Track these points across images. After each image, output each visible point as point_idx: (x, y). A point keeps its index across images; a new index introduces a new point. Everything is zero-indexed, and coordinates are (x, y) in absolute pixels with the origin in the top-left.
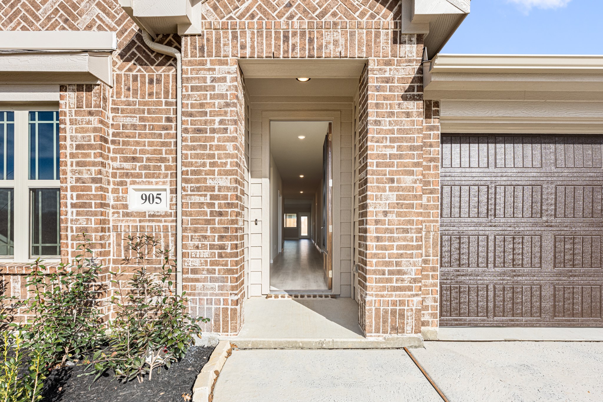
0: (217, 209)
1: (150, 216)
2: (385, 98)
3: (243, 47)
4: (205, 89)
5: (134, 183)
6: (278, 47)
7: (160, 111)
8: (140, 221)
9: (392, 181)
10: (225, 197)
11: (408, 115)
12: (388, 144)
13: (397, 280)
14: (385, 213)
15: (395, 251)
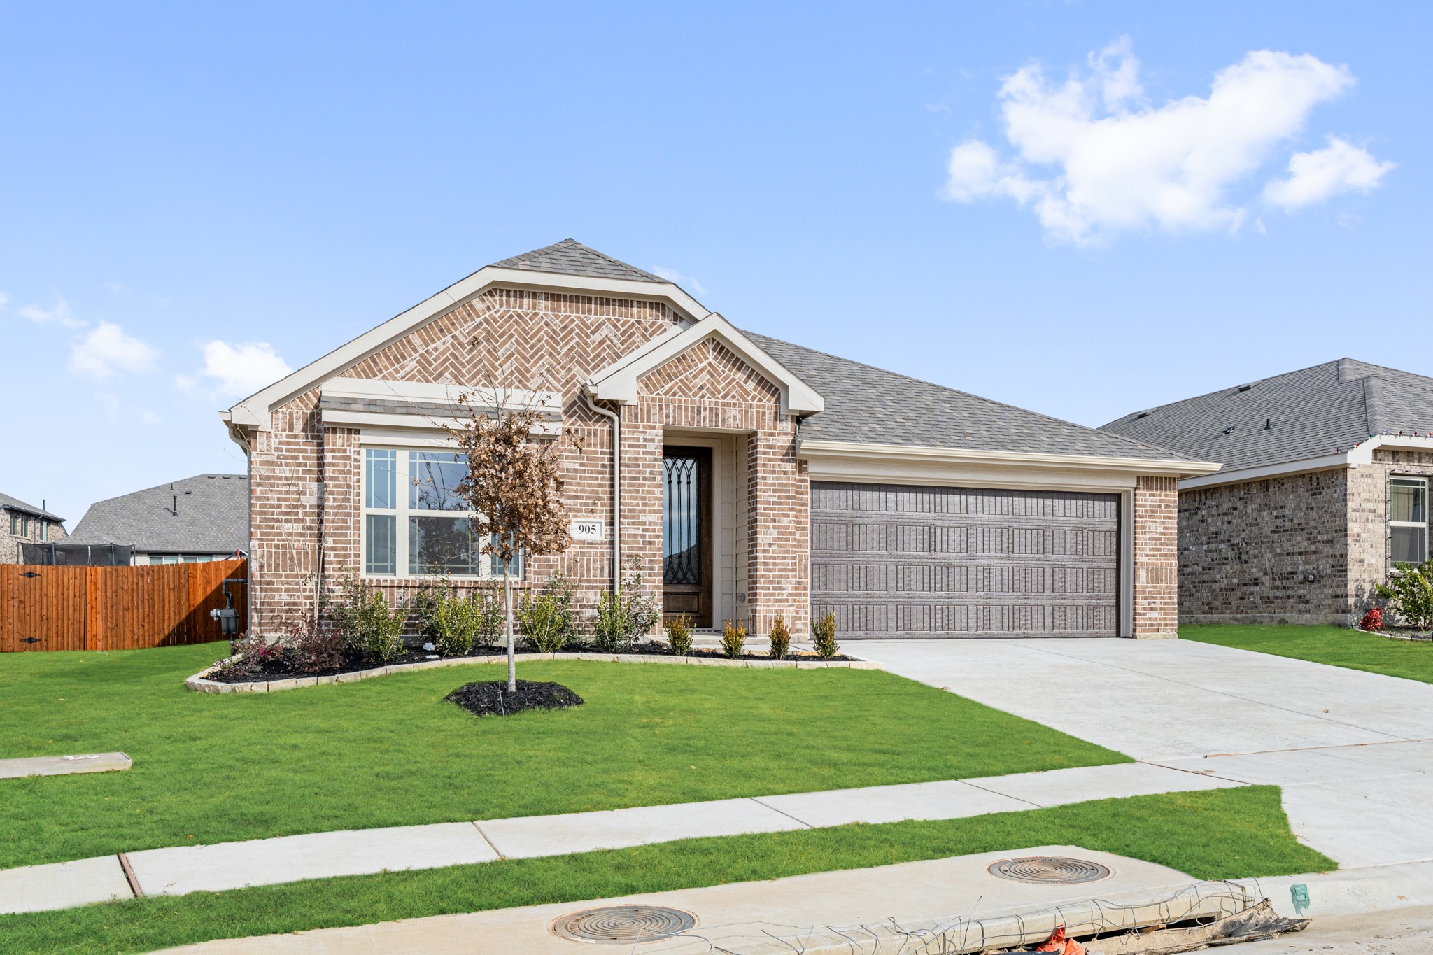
0: (647, 539)
1: (588, 543)
2: (770, 460)
3: (668, 416)
4: (639, 446)
5: (575, 516)
6: (693, 418)
7: (597, 459)
8: (580, 548)
9: (774, 521)
10: (654, 530)
11: (785, 473)
12: (772, 494)
13: (779, 594)
14: (770, 545)
15: (777, 573)
